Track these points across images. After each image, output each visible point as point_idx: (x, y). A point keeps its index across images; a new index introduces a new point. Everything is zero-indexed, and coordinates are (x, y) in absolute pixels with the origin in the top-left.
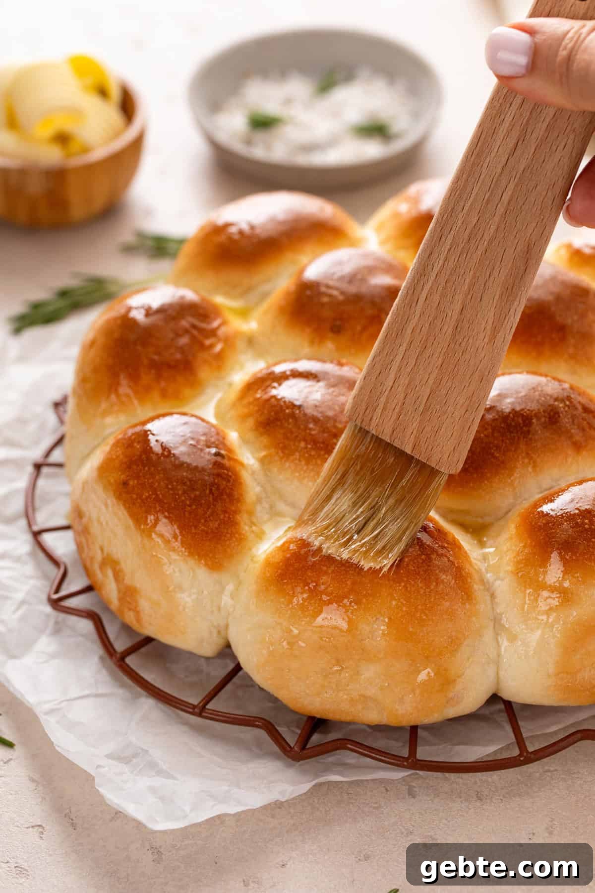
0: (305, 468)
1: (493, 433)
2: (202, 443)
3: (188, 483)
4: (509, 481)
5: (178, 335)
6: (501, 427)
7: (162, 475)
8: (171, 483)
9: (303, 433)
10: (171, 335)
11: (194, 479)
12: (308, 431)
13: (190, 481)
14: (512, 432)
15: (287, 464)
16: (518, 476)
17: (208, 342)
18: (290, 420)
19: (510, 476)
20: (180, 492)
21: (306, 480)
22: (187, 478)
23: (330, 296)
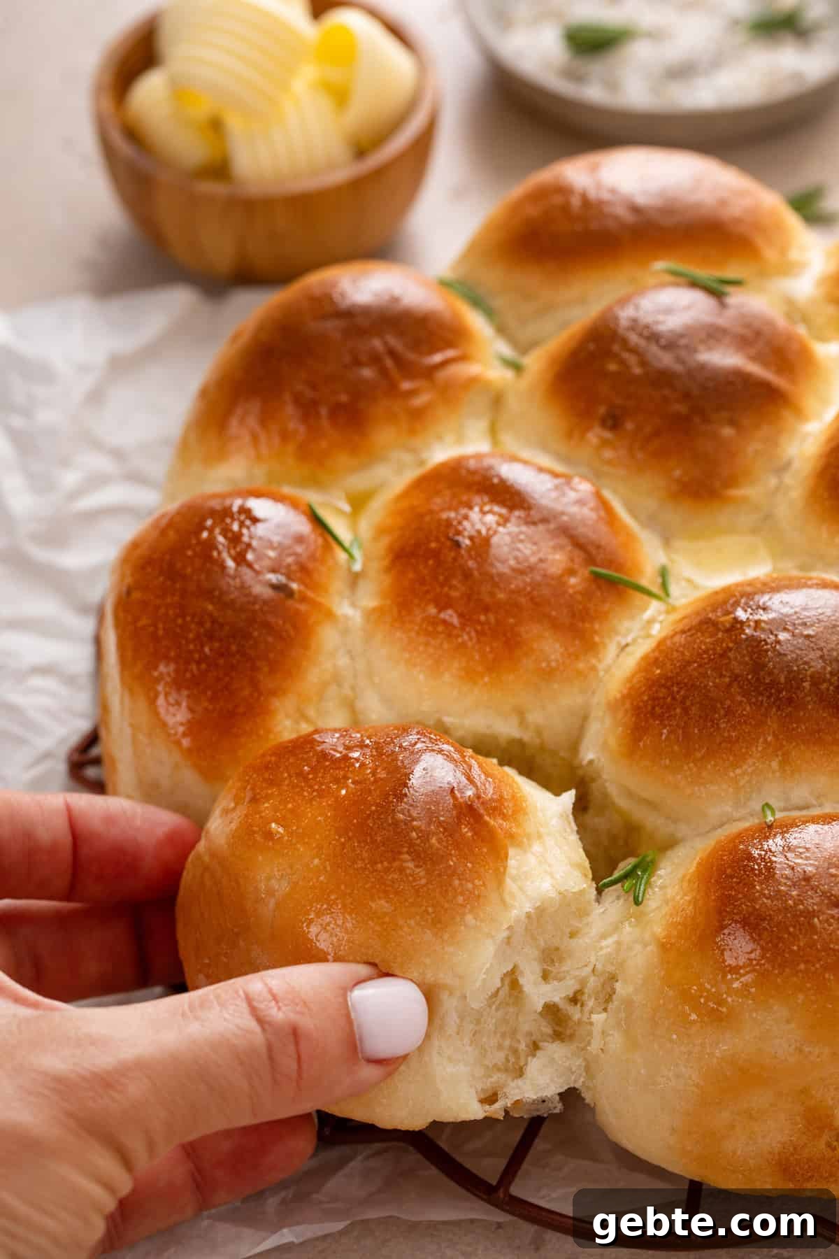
0: (421, 648)
1: (729, 685)
2: (266, 563)
3: (208, 625)
4: (732, 774)
5: (357, 363)
6: (748, 680)
7: (176, 598)
8: (184, 617)
9: (438, 590)
10: (347, 359)
11: (221, 620)
12: (446, 589)
13: (214, 621)
14: (762, 694)
15: (398, 634)
16: (750, 770)
17: (406, 385)
18: (431, 562)
19: (735, 765)
20: (191, 636)
21: (418, 668)
22: (211, 615)
23: (622, 362)
